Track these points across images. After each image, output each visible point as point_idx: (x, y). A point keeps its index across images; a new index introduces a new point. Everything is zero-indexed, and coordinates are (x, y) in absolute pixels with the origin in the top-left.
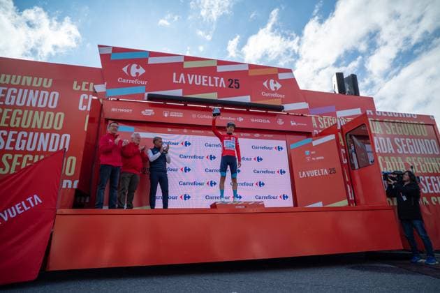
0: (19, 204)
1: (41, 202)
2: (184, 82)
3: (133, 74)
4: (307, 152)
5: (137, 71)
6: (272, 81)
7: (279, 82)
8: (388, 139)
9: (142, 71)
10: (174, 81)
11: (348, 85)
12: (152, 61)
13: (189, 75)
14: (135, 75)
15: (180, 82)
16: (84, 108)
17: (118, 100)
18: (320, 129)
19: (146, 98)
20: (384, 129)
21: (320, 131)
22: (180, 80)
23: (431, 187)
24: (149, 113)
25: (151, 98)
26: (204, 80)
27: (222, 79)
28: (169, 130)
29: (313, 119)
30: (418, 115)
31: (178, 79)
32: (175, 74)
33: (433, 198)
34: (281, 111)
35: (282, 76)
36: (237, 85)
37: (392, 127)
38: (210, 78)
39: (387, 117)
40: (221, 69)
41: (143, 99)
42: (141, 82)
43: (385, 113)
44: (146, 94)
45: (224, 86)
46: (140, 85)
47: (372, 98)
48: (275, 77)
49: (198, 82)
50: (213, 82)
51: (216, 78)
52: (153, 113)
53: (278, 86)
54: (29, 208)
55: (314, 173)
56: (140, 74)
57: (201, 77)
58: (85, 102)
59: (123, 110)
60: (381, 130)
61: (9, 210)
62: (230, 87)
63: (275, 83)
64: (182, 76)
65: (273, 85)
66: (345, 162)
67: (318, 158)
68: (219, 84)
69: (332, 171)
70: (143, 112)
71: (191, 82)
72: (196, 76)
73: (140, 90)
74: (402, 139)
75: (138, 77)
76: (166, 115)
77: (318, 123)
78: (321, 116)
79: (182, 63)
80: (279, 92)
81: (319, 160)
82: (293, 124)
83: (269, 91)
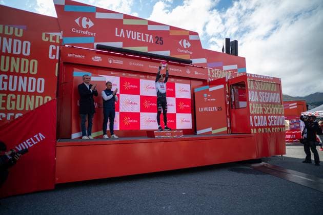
0: (29, 140)
1: (44, 138)
2: (124, 36)
3: (85, 27)
4: (205, 95)
5: (87, 23)
6: (185, 41)
7: (190, 42)
8: (256, 92)
9: (91, 24)
10: (117, 35)
11: (231, 47)
12: (99, 16)
13: (127, 31)
14: (86, 27)
15: (121, 36)
16: (54, 57)
17: (72, 47)
18: (212, 78)
19: (95, 47)
20: (255, 86)
21: (212, 80)
22: (121, 34)
23: (273, 122)
24: (97, 59)
25: (99, 47)
26: (138, 36)
27: (151, 36)
28: (112, 73)
29: (209, 70)
30: (273, 78)
31: (119, 33)
32: (117, 29)
33: (273, 128)
34: (189, 64)
35: (192, 37)
36: (161, 41)
37: (259, 85)
38: (142, 34)
39: (258, 78)
40: (150, 28)
41: (93, 48)
42: (90, 33)
43: (257, 75)
44: (96, 44)
45: (153, 42)
46: (91, 36)
47: (244, 58)
48: (187, 38)
49: (134, 37)
50: (145, 38)
51: (147, 35)
52: (101, 60)
53: (189, 45)
54: (37, 142)
55: (208, 109)
56: (90, 27)
57: (136, 34)
58: (54, 52)
59: (77, 56)
60: (253, 86)
61: (22, 144)
62: (156, 43)
63: (187, 42)
64: (122, 30)
65: (186, 44)
66: (228, 103)
67: (211, 100)
68: (149, 40)
69: (219, 109)
70: (93, 58)
71: (129, 37)
72: (132, 32)
73: (90, 40)
74: (263, 93)
75: (88, 29)
76: (110, 62)
77: (212, 74)
78: (214, 69)
79: (122, 20)
80: (189, 49)
81: (212, 101)
82: (196, 73)
83: (183, 48)
